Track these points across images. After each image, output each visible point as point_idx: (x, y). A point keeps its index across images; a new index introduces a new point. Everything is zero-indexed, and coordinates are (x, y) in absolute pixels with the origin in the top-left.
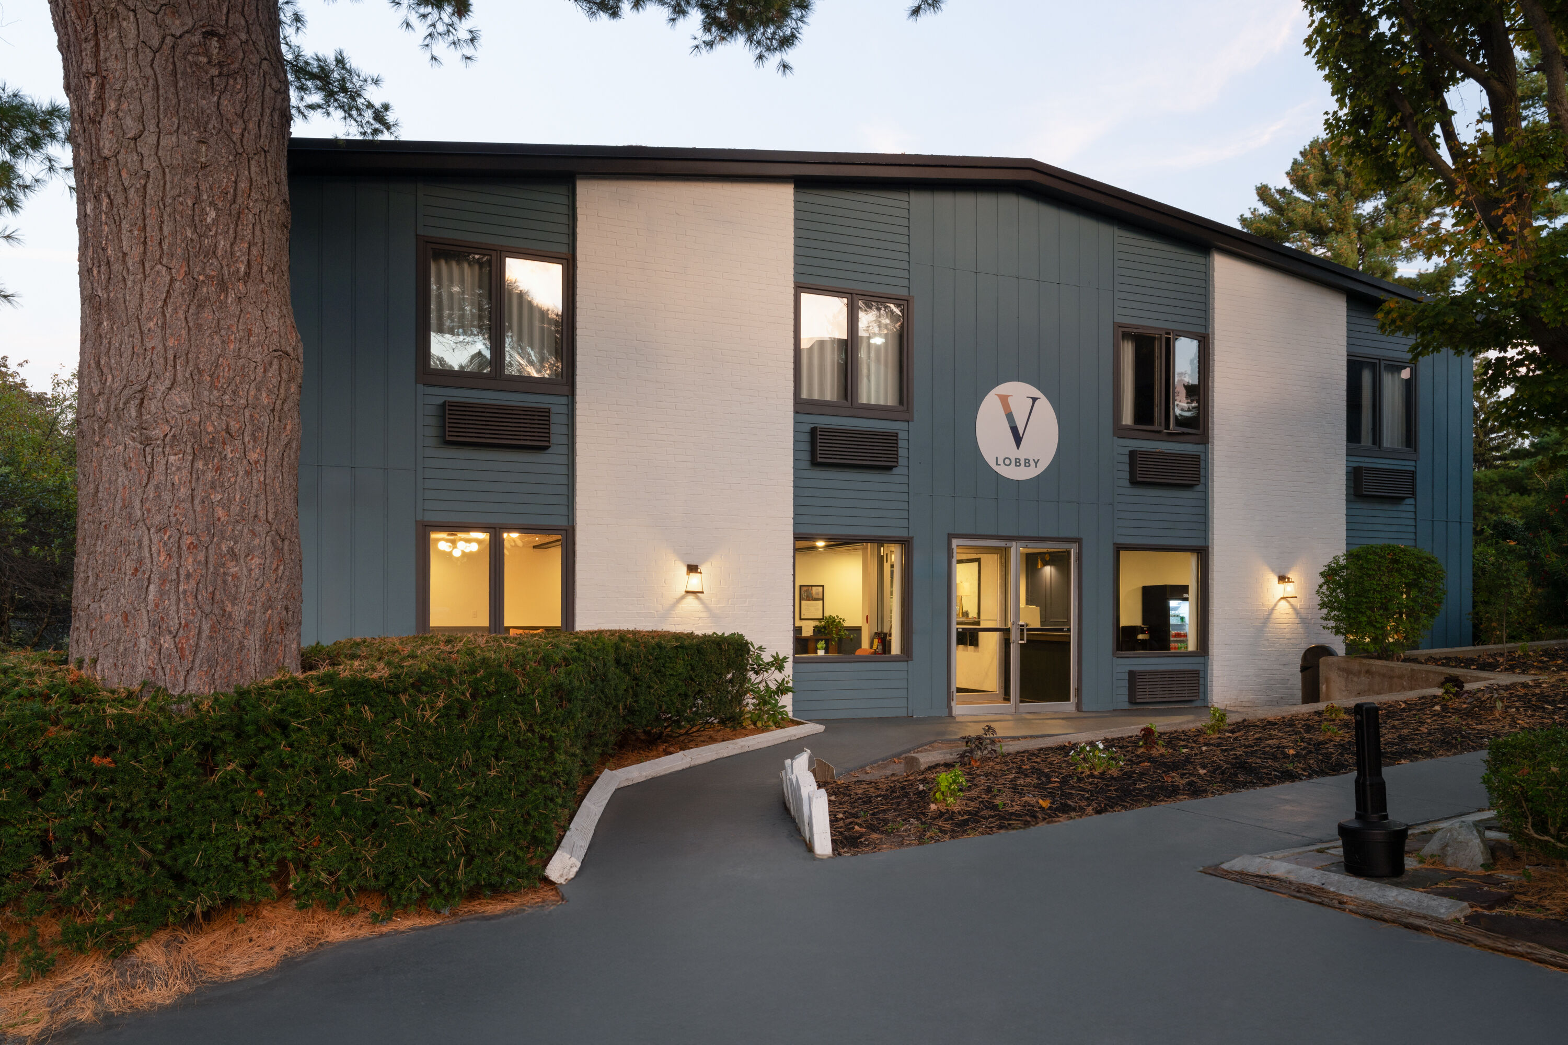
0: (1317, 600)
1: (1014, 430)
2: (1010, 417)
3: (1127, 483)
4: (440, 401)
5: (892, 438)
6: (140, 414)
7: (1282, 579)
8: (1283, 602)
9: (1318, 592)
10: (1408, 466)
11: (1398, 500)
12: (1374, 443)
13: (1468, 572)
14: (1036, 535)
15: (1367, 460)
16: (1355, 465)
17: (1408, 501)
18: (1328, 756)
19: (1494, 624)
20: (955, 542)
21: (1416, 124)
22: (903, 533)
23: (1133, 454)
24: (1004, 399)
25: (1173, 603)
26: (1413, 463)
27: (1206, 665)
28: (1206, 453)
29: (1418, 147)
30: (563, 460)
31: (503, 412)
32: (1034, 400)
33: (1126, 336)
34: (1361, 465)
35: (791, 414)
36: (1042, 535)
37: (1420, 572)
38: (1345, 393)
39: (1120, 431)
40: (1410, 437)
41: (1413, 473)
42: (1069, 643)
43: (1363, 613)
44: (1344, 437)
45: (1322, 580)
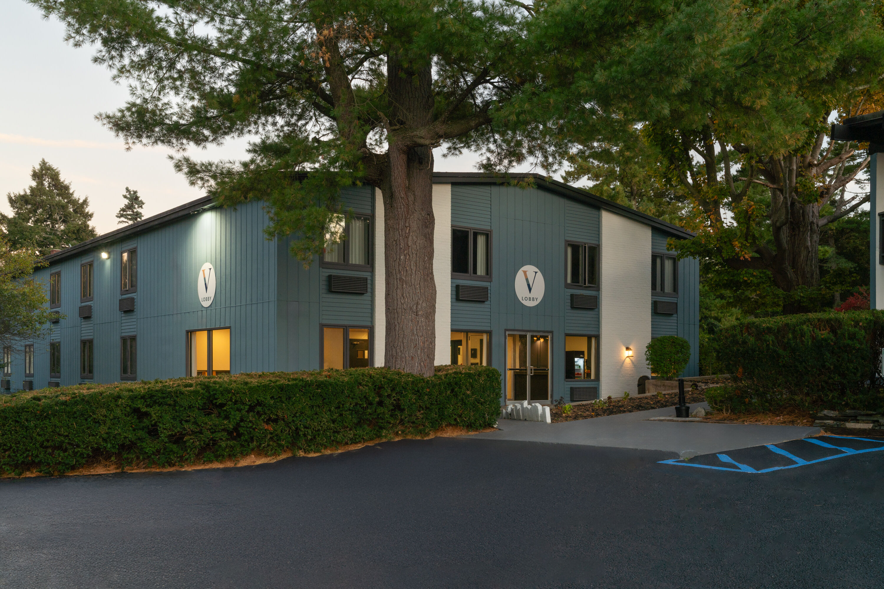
0: (645, 357)
1: (529, 285)
2: (527, 280)
3: (569, 308)
4: (327, 274)
5: (485, 289)
6: (416, 309)
7: (628, 349)
8: (628, 359)
9: (645, 354)
10: (674, 300)
11: (671, 315)
12: (661, 290)
13: (697, 345)
14: (536, 329)
15: (659, 297)
16: (655, 300)
17: (674, 315)
18: (662, 404)
19: (707, 368)
20: (507, 333)
21: (680, 170)
22: (488, 329)
23: (572, 296)
24: (525, 272)
25: (576, 359)
26: (676, 299)
27: (599, 385)
28: (599, 295)
29: (680, 178)
30: (370, 298)
31: (350, 279)
32: (536, 273)
33: (569, 245)
34: (657, 300)
35: (450, 279)
36: (539, 329)
37: (682, 347)
38: (650, 269)
39: (567, 286)
40: (675, 288)
41: (676, 304)
42: (547, 376)
43: (662, 362)
44: (651, 288)
45: (647, 349)
